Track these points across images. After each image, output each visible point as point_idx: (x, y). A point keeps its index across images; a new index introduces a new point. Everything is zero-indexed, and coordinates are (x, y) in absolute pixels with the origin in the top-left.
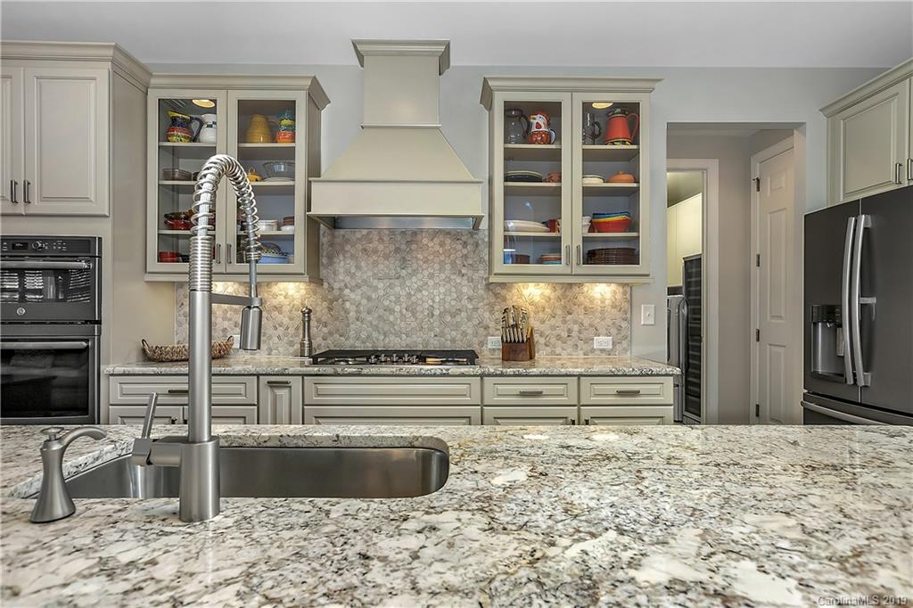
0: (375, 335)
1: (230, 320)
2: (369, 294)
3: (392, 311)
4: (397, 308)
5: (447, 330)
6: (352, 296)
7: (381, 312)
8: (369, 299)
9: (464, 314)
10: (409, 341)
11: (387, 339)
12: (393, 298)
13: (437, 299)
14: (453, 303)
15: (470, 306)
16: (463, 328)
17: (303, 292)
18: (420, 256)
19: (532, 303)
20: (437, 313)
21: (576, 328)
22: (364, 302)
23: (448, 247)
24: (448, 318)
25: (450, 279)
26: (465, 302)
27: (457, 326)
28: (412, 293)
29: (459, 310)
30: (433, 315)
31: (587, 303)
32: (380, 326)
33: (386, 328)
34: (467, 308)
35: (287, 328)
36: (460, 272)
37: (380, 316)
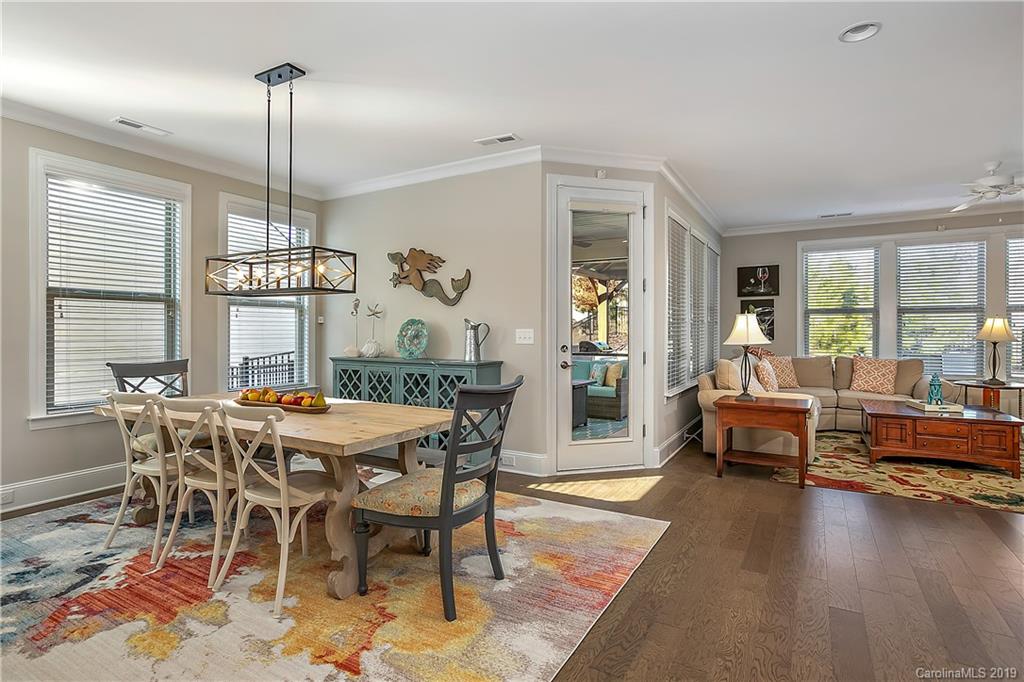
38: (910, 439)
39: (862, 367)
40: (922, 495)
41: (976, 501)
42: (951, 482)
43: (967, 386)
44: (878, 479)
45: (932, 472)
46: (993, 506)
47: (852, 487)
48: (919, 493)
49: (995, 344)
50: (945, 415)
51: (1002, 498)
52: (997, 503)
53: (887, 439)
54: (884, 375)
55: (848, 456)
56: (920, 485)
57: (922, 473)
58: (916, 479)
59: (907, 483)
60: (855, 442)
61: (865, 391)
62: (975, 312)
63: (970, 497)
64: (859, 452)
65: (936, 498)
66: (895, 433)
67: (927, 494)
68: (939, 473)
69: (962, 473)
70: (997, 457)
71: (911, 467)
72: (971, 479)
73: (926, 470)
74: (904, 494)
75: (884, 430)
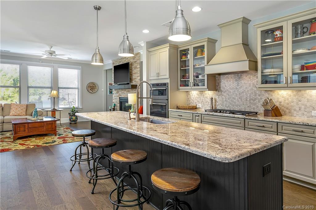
0: (230, 105)
1: (197, 100)
2: (229, 93)
3: (235, 99)
4: (236, 98)
5: (252, 105)
6: (224, 94)
7: (232, 99)
8: (229, 95)
9: (257, 100)
10: (240, 108)
11: (234, 107)
12: (235, 95)
13: (248, 95)
14: (254, 96)
15: (259, 98)
16: (257, 105)
17: (212, 93)
18: (243, 82)
19: (283, 97)
20: (248, 99)
21: (303, 107)
22: (227, 96)
23: (251, 79)
24: (252, 101)
25: (253, 89)
26: (257, 96)
27: (255, 104)
28: (241, 93)
29: (256, 99)
30: (247, 100)
31: (308, 97)
32: (232, 103)
33: (233, 104)
34: (258, 98)
35: (209, 103)
36: (256, 86)
37: (231, 100)
38: (27, 130)
39: (14, 107)
40: (28, 147)
41: (43, 145)
42: (38, 141)
43: (47, 111)
44: (15, 146)
45: (34, 139)
46: (47, 145)
47: (4, 151)
48: (27, 147)
49: (54, 98)
50: (39, 121)
51: (50, 142)
52: (48, 144)
53: (19, 131)
54: (22, 109)
55: (5, 140)
56: (28, 144)
57: (30, 140)
58: (28, 142)
59: (25, 144)
60: (10, 135)
61: (15, 116)
62: (50, 89)
63: (42, 144)
64: (10, 138)
65: (32, 147)
66: (22, 129)
67: (30, 146)
68: (35, 139)
69: (42, 138)
70: (51, 131)
71: (27, 139)
72: (44, 138)
73: (32, 139)
74: (22, 148)
75: (19, 128)
